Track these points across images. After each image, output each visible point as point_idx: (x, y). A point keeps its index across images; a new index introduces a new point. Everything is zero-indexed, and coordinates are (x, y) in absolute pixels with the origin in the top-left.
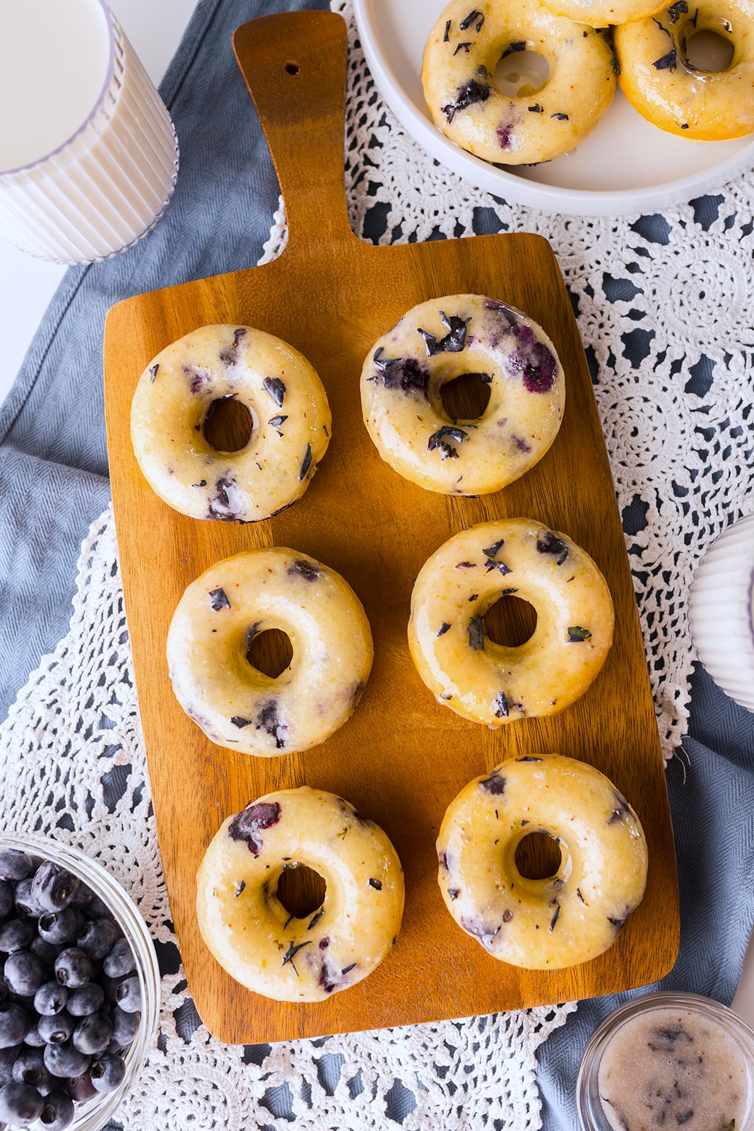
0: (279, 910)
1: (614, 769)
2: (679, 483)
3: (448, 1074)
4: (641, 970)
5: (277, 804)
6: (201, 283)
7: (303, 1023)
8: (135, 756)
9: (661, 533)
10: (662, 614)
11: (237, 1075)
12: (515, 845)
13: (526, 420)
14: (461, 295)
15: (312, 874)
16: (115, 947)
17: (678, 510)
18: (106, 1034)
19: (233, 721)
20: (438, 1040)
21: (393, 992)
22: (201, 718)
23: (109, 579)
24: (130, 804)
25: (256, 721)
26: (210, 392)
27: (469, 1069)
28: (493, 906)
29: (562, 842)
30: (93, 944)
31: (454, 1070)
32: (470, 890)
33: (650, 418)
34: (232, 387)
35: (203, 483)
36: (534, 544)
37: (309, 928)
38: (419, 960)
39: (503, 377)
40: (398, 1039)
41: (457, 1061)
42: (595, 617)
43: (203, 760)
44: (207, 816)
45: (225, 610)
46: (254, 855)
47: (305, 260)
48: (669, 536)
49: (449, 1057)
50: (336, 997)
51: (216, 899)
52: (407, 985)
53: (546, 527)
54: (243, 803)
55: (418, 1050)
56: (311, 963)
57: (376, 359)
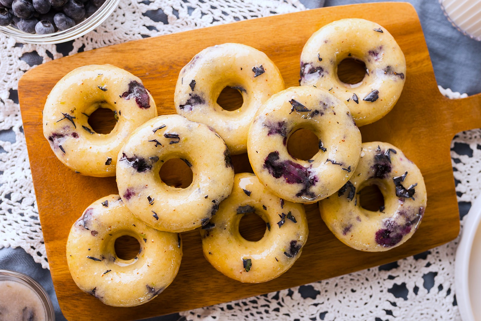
0: (91, 109)
2: (327, 315)
3: (7, 200)
4: (69, 306)
5: (149, 107)
6: (427, 54)
8: (173, 26)
9: (300, 306)
10: (257, 308)
11: (3, 86)
12: (132, 235)
13: (360, 232)
14: (426, 194)
15: (112, 126)
16: (70, 19)
17: (312, 315)
18: (23, 16)
19: (193, 81)
20: (25, 194)
21: (51, 172)
22: (194, 63)
23: (268, 11)
24: (147, 25)
25: (194, 93)
26: (369, 61)
27: (10, 211)
28: (99, 225)
29: (135, 260)
30: (71, 7)
31: (9, 203)
32: (108, 212)
33: (361, 299)
34: (372, 72)
35: (320, 60)
36: (295, 239)
37: (83, 126)
38: (68, 185)
39: (383, 218)
40: (25, 172)
41: (14, 204)
42: (257, 273)
43: (171, 65)
44: (141, 68)
45: (253, 74)
46: (121, 95)
47: (441, 108)
48: (298, 310)
49: (16, 201)
50: (46, 142)
51: (96, 76)
52: (55, 180)
53: (304, 245)
54: (149, 88)
55: (19, 183)
56: (64, 128)
57: (390, 150)
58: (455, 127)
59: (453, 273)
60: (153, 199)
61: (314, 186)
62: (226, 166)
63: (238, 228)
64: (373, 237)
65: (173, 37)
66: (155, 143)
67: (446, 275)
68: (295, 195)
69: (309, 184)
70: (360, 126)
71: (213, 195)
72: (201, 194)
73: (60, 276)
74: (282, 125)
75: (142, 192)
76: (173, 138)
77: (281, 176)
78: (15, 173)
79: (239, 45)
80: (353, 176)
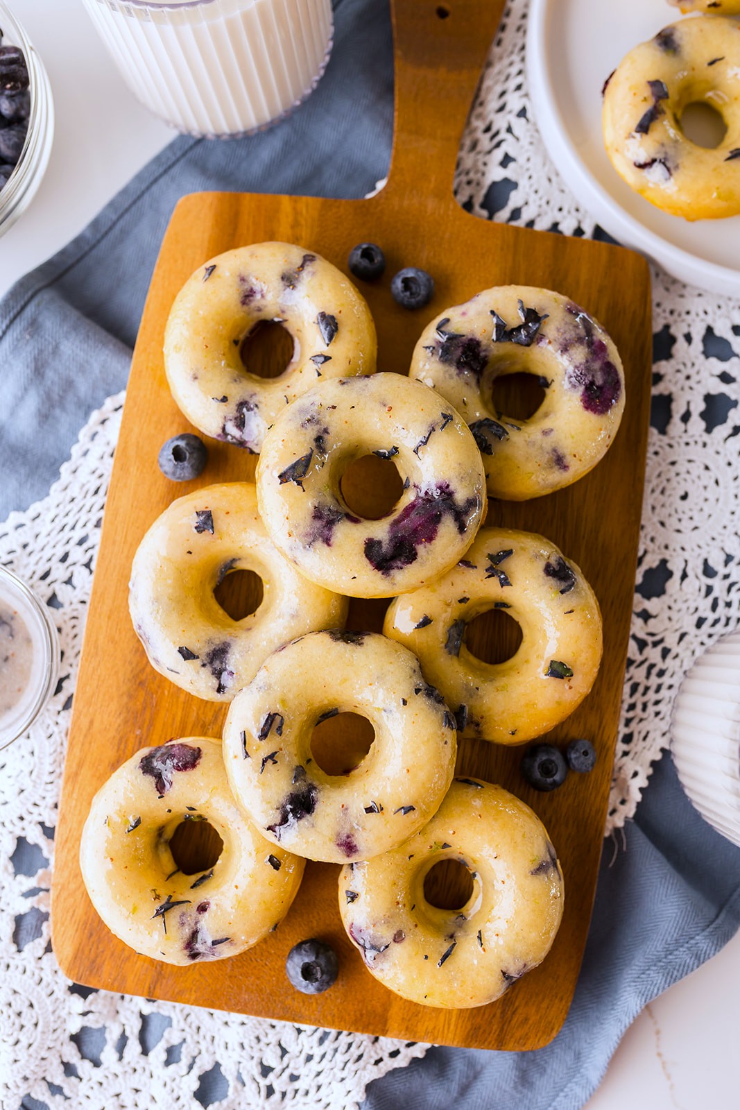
0: (166, 859)
1: (553, 820)
2: (711, 563)
3: (271, 1076)
5: (199, 750)
6: (285, 200)
7: (156, 982)
9: (675, 607)
11: (58, 1002)
13: (573, 437)
14: (545, 290)
15: (212, 833)
17: (700, 590)
19: (181, 651)
20: (272, 1037)
21: (258, 978)
22: (148, 638)
25: (203, 657)
26: (259, 310)
27: (294, 1078)
28: (387, 922)
29: (478, 878)
31: (279, 1073)
32: (368, 897)
33: (705, 488)
34: (283, 312)
35: (224, 399)
36: (541, 565)
37: (192, 887)
39: (562, 386)
40: (233, 1022)
41: (285, 1065)
42: (583, 658)
43: (137, 683)
44: (124, 741)
45: (207, 534)
46: (159, 795)
47: (396, 208)
48: (681, 613)
49: (279, 1059)
50: (198, 967)
51: (106, 829)
52: (274, 976)
53: (560, 551)
54: (165, 739)
55: (250, 1040)
56: (183, 924)
57: (439, 329)
58: (439, 195)
59: (721, 296)
60: (371, 804)
61: (456, 494)
62: (360, 644)
63: (484, 664)
64: (590, 417)
65: (86, 660)
66: (270, 762)
67: (719, 312)
68: (459, 536)
69: (448, 501)
70: (374, 369)
71: (405, 689)
72: (395, 710)
73: (458, 1031)
74: (320, 512)
75: (352, 819)
76: (271, 725)
77: (415, 549)
78: (227, 1041)
79: (143, 542)
80: (464, 415)
